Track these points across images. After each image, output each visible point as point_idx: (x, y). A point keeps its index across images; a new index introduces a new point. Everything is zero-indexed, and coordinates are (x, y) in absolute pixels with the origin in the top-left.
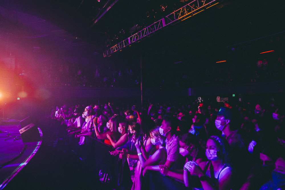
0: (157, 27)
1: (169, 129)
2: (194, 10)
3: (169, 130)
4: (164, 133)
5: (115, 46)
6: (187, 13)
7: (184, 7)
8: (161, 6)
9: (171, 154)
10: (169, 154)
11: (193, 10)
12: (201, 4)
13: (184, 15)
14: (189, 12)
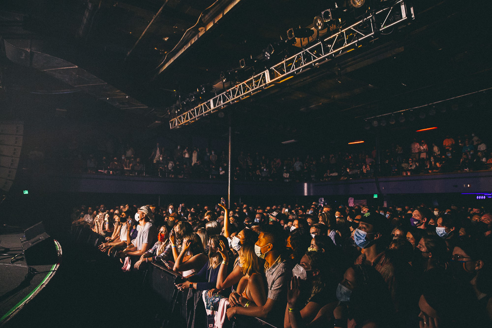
0: (257, 84)
1: (269, 247)
2: (316, 58)
3: (269, 250)
4: (261, 253)
5: (189, 112)
6: (305, 64)
7: (300, 54)
8: (264, 51)
9: (275, 287)
10: (271, 289)
11: (314, 58)
12: (327, 50)
13: (300, 66)
14: (307, 63)
